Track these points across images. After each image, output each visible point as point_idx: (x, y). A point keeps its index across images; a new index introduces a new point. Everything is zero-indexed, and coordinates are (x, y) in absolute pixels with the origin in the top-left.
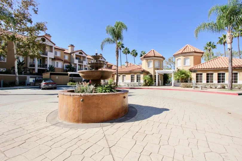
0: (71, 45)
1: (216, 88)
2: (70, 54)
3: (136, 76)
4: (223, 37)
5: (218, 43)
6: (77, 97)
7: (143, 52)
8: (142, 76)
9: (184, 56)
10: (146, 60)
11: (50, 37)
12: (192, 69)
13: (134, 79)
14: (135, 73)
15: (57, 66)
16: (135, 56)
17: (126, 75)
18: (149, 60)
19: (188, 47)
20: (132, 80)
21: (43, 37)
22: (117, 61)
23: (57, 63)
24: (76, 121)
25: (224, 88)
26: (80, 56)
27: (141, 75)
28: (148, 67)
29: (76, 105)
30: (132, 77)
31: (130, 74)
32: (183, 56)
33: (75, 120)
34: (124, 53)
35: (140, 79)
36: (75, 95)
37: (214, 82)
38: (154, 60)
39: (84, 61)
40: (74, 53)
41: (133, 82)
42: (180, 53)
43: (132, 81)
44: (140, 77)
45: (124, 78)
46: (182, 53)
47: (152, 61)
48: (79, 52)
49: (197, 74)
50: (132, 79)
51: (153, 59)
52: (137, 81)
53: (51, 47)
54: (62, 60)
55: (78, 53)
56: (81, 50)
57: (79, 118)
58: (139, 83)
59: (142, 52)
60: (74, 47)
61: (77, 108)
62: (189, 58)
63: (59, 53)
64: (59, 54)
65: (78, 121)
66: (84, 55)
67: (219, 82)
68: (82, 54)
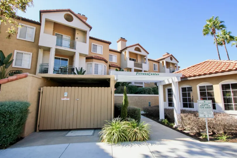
0: (122, 38)
2: (120, 52)
11: (86, 19)
15: (96, 72)
21: (69, 13)
23: (96, 66)
26: (136, 54)
39: (143, 64)
40: (126, 48)
48: (134, 47)
53: (84, 33)
54: (106, 62)
55: (132, 50)
56: (138, 45)
60: (126, 41)
63: (100, 48)
64: (100, 50)
66: (143, 53)
68: (139, 50)
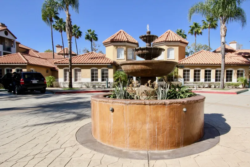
1: (204, 87)
3: (100, 71)
4: (194, 26)
5: (189, 33)
6: (177, 106)
7: (91, 31)
8: (111, 72)
9: (168, 46)
10: (115, 46)
12: (180, 64)
13: (97, 77)
14: (99, 67)
16: (78, 38)
17: (82, 70)
18: (118, 47)
19: (170, 34)
20: (94, 77)
22: (70, 43)
24: (175, 145)
25: (210, 87)
27: (109, 70)
28: (118, 58)
29: (174, 120)
30: (92, 74)
31: (90, 69)
32: (166, 45)
33: (173, 143)
34: (57, 29)
35: (107, 77)
36: (175, 103)
37: (201, 80)
38: (127, 47)
41: (95, 82)
42: (163, 41)
43: (92, 80)
44: (107, 74)
45: (78, 75)
46: (166, 41)
47: (125, 48)
49: (184, 71)
50: (92, 77)
51: (125, 46)
52: (103, 80)
57: (180, 138)
58: (107, 83)
59: (89, 31)
61: (177, 124)
62: (173, 49)
65: (177, 145)
67: (206, 80)
